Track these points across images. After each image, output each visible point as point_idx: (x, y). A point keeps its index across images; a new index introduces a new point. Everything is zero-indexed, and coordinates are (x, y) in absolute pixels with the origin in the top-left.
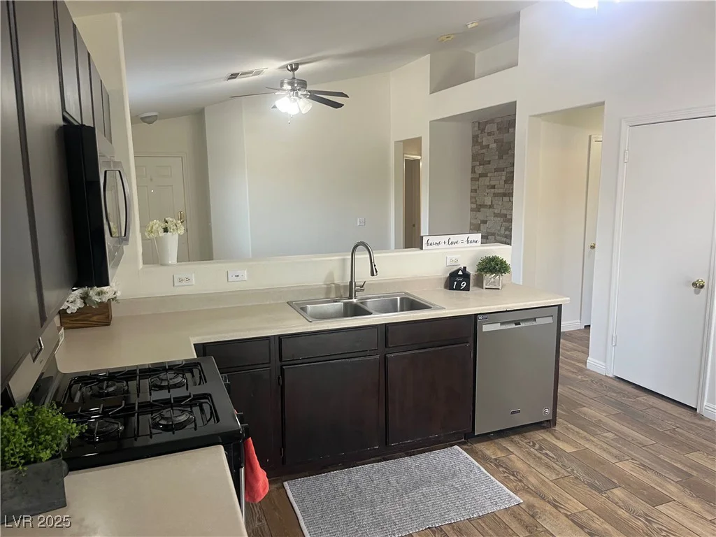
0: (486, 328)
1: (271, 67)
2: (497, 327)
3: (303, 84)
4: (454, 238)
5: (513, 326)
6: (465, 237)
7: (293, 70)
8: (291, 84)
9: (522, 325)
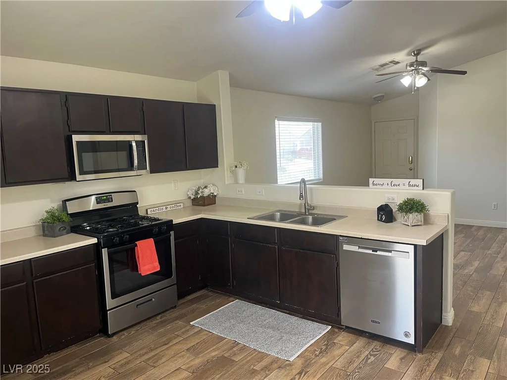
0: (346, 247)
1: (403, 57)
2: (355, 248)
3: (424, 64)
4: (395, 181)
5: (370, 252)
6: (407, 181)
7: (417, 55)
8: (412, 65)
9: (379, 253)
